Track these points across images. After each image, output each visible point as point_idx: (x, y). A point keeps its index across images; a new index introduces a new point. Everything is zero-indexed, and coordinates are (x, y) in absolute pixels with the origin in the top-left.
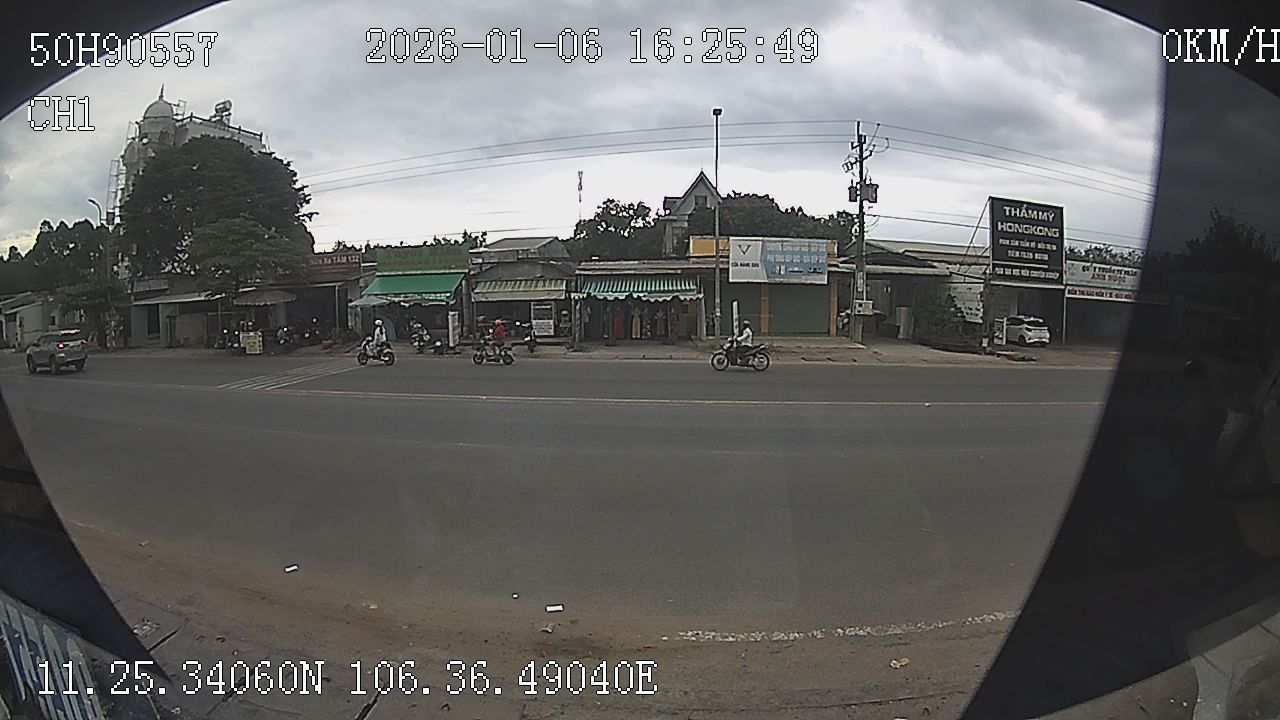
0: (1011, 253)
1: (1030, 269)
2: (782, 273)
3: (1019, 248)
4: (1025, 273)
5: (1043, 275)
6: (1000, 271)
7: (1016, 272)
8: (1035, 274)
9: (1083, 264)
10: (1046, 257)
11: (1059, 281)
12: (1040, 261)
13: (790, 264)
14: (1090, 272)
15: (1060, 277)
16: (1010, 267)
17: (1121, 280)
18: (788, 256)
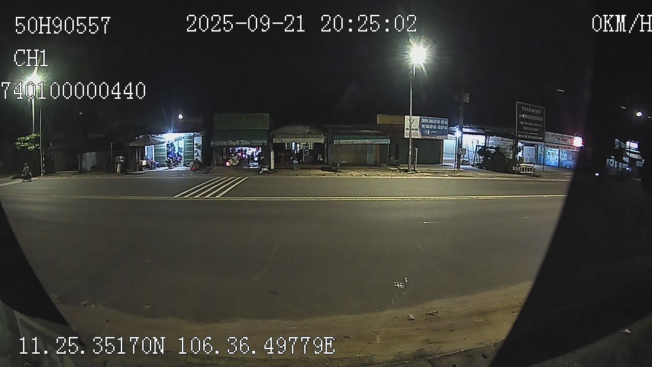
0: (524, 128)
1: (532, 135)
2: (428, 133)
3: (528, 126)
4: (529, 137)
5: (536, 138)
6: (519, 136)
7: (526, 136)
8: (533, 137)
9: (550, 133)
10: (537, 130)
12: (536, 132)
13: (433, 129)
14: (554, 137)
15: (543, 139)
16: (525, 134)
17: (566, 140)
18: (431, 127)
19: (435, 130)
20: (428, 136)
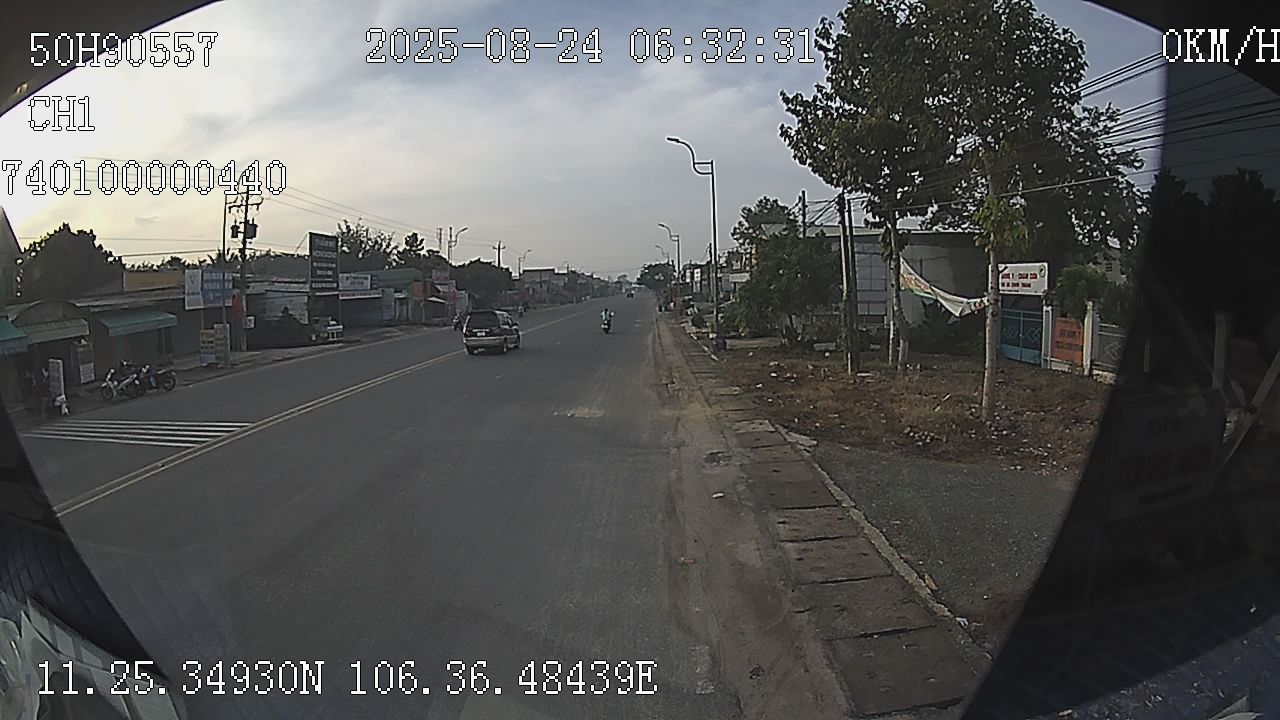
0: (319, 272)
1: (326, 282)
2: (211, 298)
3: (321, 269)
4: (324, 285)
5: (329, 285)
6: (314, 286)
9: (345, 275)
10: (330, 273)
11: (337, 289)
12: (329, 276)
13: (215, 291)
14: (349, 281)
15: (338, 285)
16: (318, 282)
17: (362, 283)
18: (214, 284)
19: (218, 291)
20: (211, 302)
